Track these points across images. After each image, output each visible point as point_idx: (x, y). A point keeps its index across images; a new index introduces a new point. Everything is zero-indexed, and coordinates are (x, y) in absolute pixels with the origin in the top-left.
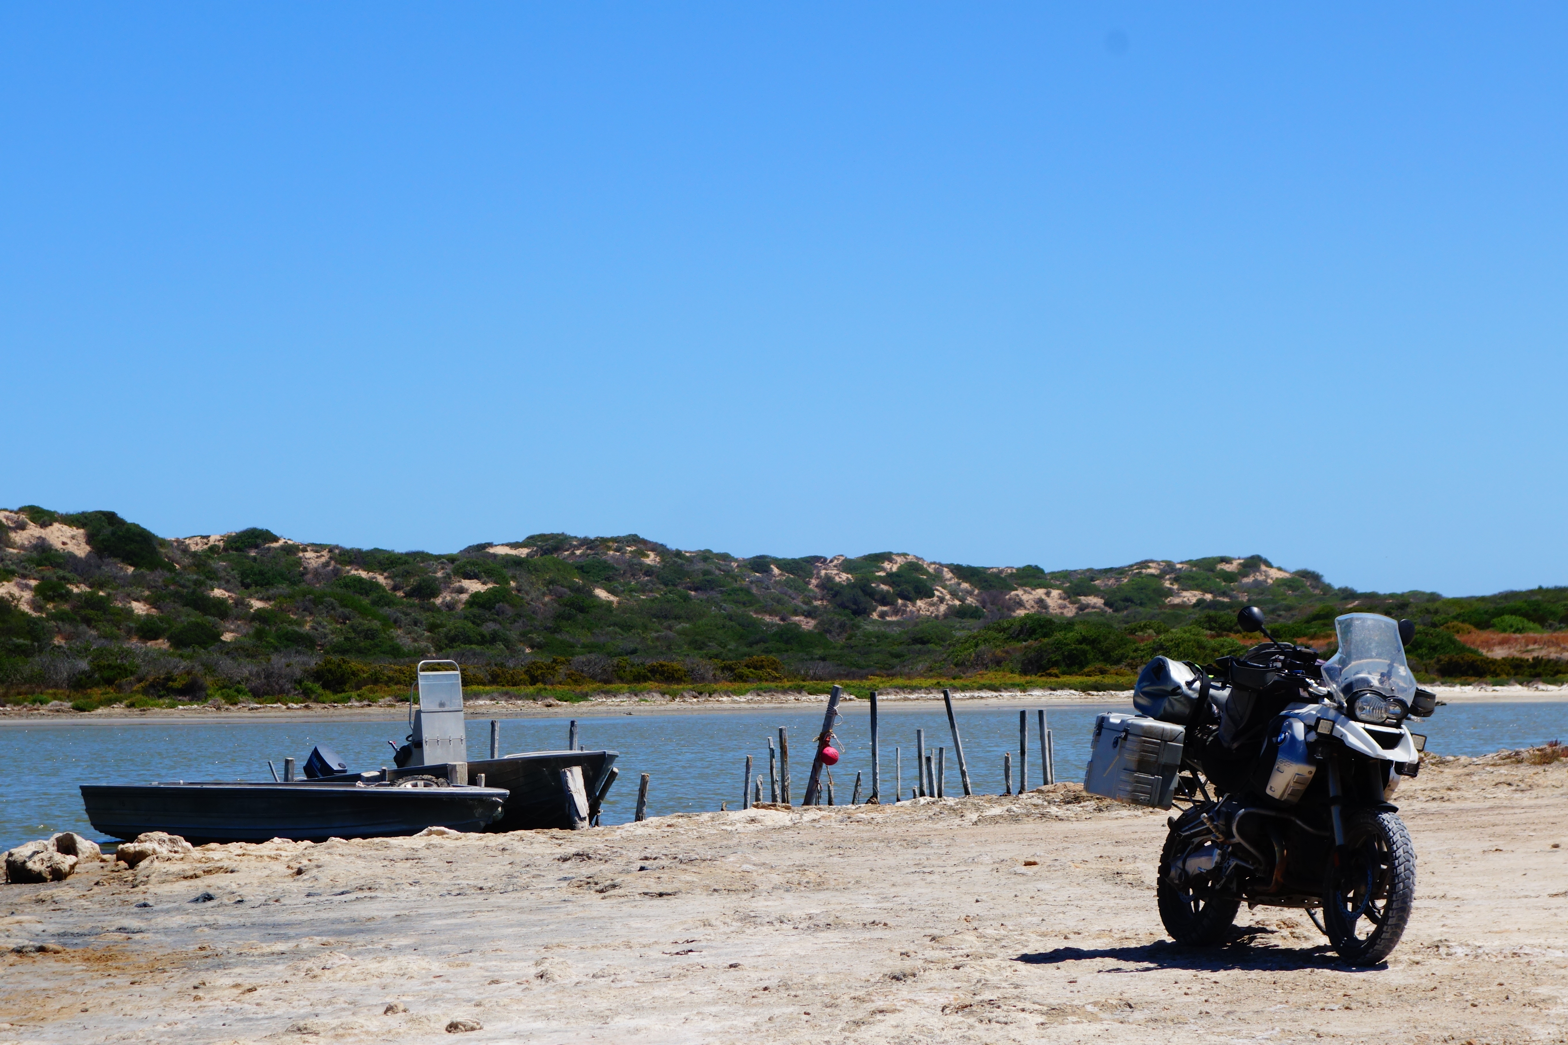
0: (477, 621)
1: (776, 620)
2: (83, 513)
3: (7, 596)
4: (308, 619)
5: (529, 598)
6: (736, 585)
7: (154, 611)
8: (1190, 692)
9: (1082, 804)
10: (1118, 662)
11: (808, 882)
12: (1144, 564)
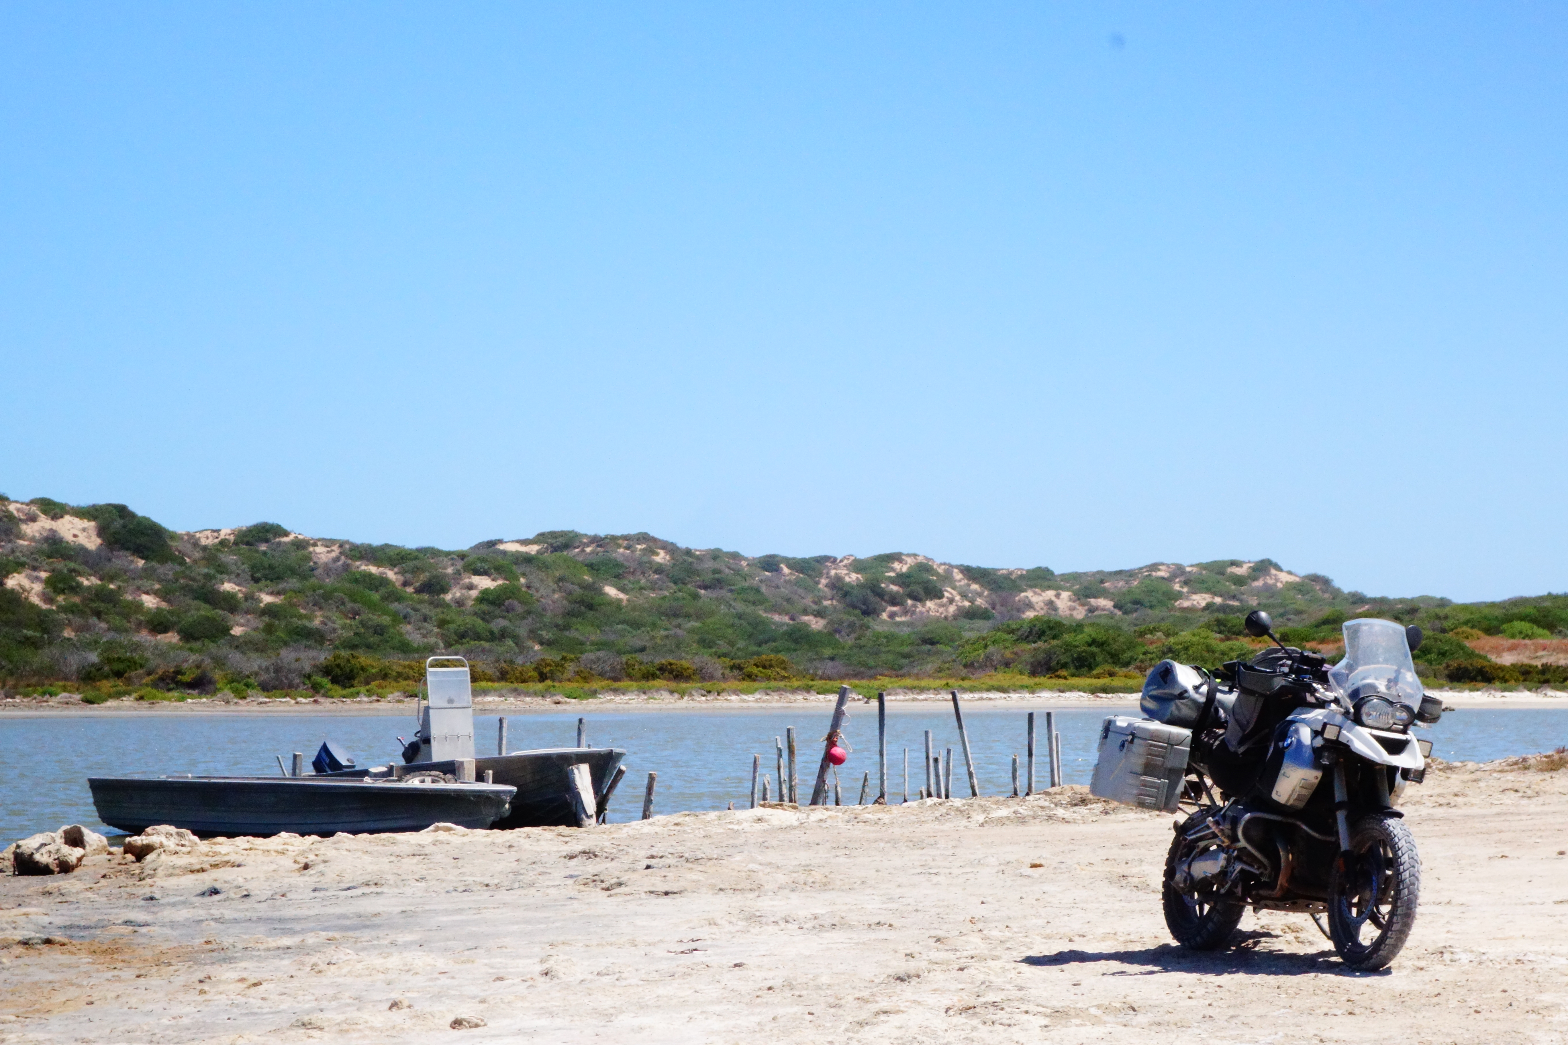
0: (485, 617)
1: (786, 619)
2: (94, 506)
3: (17, 588)
4: (318, 613)
5: (539, 595)
6: (746, 584)
7: (164, 605)
8: (1197, 697)
9: (1089, 806)
10: (1126, 664)
11: (813, 883)
12: (1154, 567)
